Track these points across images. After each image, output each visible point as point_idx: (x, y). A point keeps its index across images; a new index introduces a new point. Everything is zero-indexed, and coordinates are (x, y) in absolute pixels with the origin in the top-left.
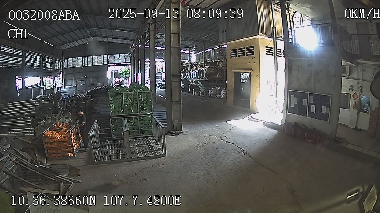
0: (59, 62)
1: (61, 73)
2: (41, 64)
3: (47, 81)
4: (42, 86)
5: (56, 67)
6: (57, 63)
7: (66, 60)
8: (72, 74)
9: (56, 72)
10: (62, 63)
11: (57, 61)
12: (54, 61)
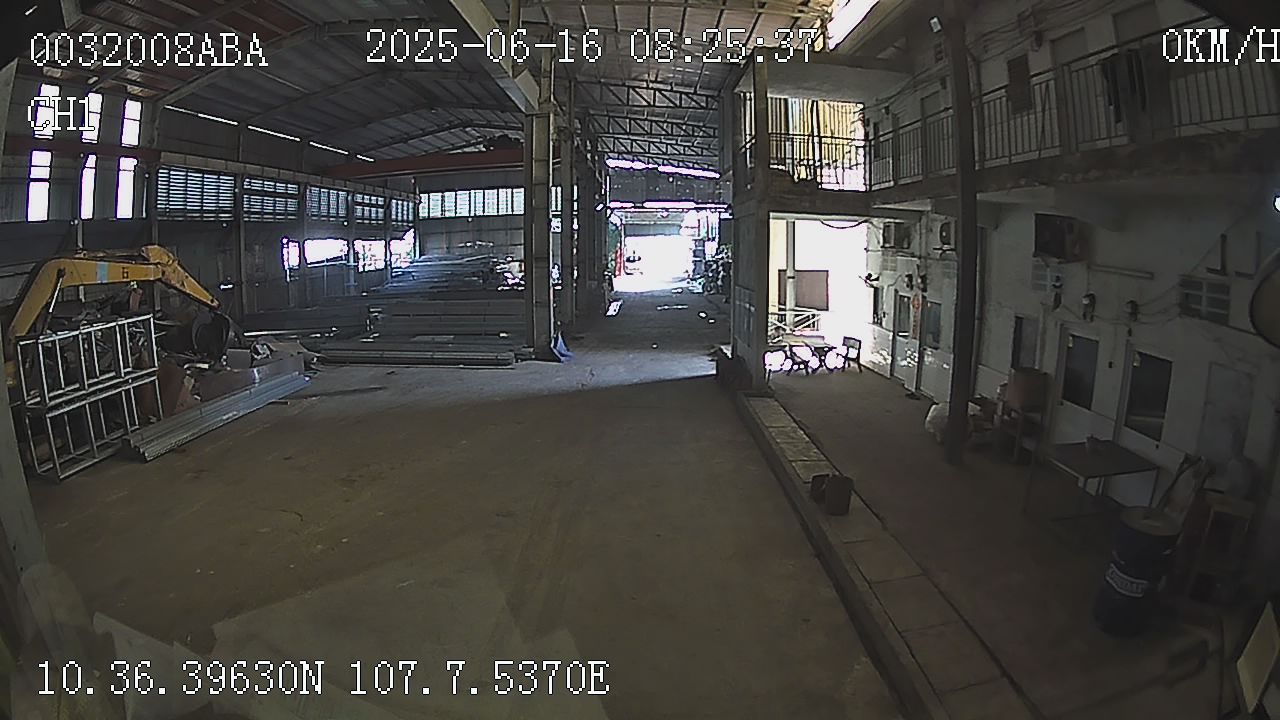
0: (403, 205)
1: (413, 230)
2: (350, 210)
3: (367, 249)
4: (352, 263)
5: (394, 217)
6: (397, 209)
7: (424, 197)
8: (442, 233)
9: (396, 229)
10: (414, 209)
11: (398, 200)
12: (387, 201)
